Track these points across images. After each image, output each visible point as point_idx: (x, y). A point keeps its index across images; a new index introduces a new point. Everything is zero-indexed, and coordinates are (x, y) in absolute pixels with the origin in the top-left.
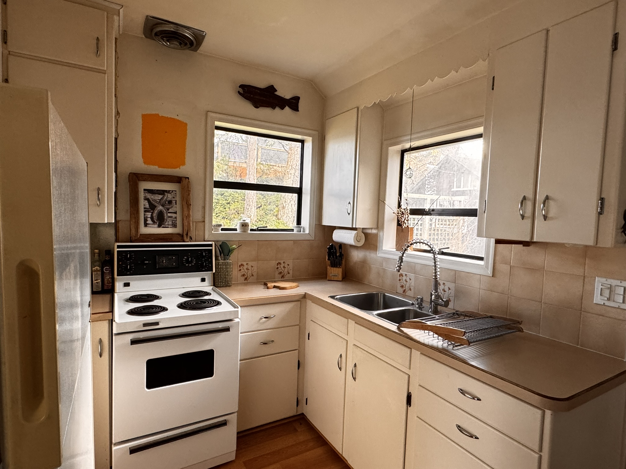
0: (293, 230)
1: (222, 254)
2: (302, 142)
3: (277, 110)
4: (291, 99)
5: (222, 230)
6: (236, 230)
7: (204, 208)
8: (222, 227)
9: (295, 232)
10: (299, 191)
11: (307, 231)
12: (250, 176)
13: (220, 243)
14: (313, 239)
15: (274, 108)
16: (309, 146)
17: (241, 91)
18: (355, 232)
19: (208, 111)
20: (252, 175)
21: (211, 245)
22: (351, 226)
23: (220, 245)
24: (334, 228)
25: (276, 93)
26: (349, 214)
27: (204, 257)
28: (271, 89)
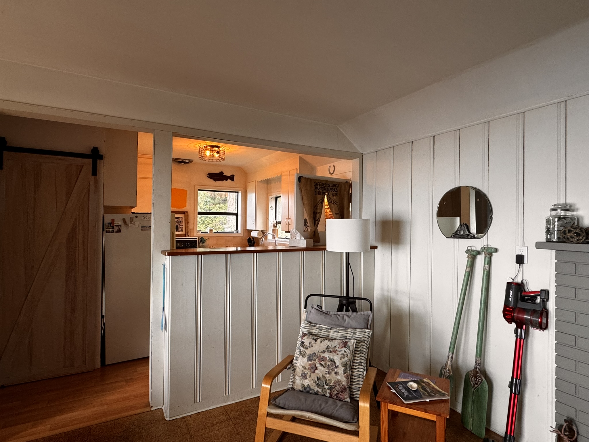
0: (234, 232)
1: (201, 242)
2: (238, 192)
3: (224, 181)
4: (230, 176)
5: (202, 232)
6: (207, 232)
7: (194, 223)
8: (202, 231)
9: (235, 232)
10: (236, 214)
11: (240, 232)
12: (230, 196)
13: (201, 238)
14: (243, 236)
15: (223, 181)
16: (240, 194)
17: (208, 176)
18: (258, 232)
19: (195, 185)
20: (232, 196)
21: (197, 238)
22: (254, 229)
23: (201, 239)
24: (252, 230)
25: (224, 174)
26: (254, 224)
27: (194, 243)
28: (222, 173)
